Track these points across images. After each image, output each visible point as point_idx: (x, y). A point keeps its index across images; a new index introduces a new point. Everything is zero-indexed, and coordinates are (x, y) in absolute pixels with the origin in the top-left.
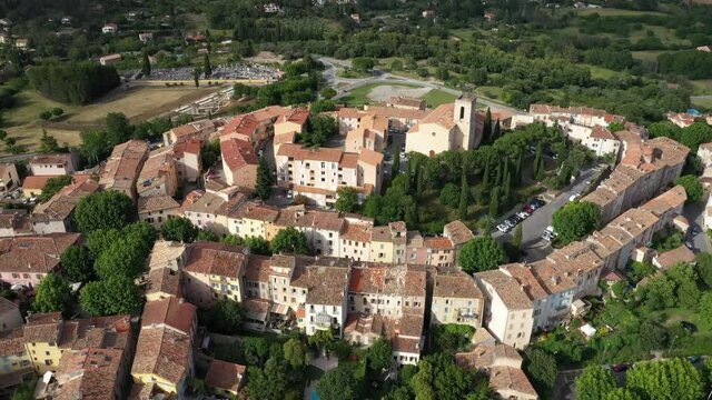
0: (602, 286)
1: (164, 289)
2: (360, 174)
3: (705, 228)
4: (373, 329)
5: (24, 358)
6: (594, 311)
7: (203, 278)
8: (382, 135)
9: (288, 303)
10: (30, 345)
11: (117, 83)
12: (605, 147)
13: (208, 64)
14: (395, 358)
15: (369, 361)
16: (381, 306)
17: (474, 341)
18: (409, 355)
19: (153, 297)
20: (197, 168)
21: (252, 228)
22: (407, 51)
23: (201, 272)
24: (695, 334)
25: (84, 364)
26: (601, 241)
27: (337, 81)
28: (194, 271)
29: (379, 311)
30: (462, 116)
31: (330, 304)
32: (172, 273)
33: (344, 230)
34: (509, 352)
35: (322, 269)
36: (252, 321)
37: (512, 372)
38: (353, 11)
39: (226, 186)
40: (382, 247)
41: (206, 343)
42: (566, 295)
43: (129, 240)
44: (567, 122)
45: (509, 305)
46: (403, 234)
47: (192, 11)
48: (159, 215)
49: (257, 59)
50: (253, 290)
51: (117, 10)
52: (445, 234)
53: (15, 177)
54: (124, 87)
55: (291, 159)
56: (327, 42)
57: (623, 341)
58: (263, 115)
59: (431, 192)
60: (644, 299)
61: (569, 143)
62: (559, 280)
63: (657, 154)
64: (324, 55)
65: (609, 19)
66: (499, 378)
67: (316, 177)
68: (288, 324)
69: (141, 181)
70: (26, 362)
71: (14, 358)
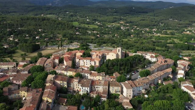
0: (150, 87)
1: (50, 83)
2: (95, 63)
3: (177, 78)
4: (96, 93)
5: (19, 95)
6: (148, 93)
7: (59, 82)
8: (101, 56)
9: (77, 89)
10: (21, 91)
11: (39, 48)
12: (154, 60)
13: (61, 44)
14: (101, 100)
15: (95, 100)
16: (98, 89)
17: (119, 97)
18: (104, 99)
19: (47, 85)
20: (58, 63)
21: (70, 73)
22: (110, 42)
23: (58, 80)
24: (172, 98)
25: (32, 95)
26: (150, 77)
27: (92, 48)
28: (57, 80)
29: (98, 90)
30: (119, 51)
31: (86, 87)
32: (52, 80)
33: (91, 74)
34: (127, 98)
35: (85, 80)
36: (69, 92)
37: (127, 103)
38: (98, 34)
39: (64, 65)
40: (99, 77)
41: (58, 95)
42: (141, 88)
43: (42, 74)
44: (145, 55)
45: (126, 88)
46: (104, 75)
47: (58, 34)
48: (49, 71)
49: (73, 44)
50: (70, 85)
51: (40, 33)
52: (114, 75)
53: (16, 66)
54: (41, 49)
55: (80, 60)
56: (90, 40)
57: (154, 99)
58: (74, 52)
59: (112, 67)
60: (160, 91)
61: (145, 59)
62: (139, 84)
63: (166, 61)
64: (90, 43)
65: (163, 37)
66: (124, 104)
67: (85, 64)
68: (77, 93)
69: (45, 64)
70: (19, 96)
71: (17, 95)
